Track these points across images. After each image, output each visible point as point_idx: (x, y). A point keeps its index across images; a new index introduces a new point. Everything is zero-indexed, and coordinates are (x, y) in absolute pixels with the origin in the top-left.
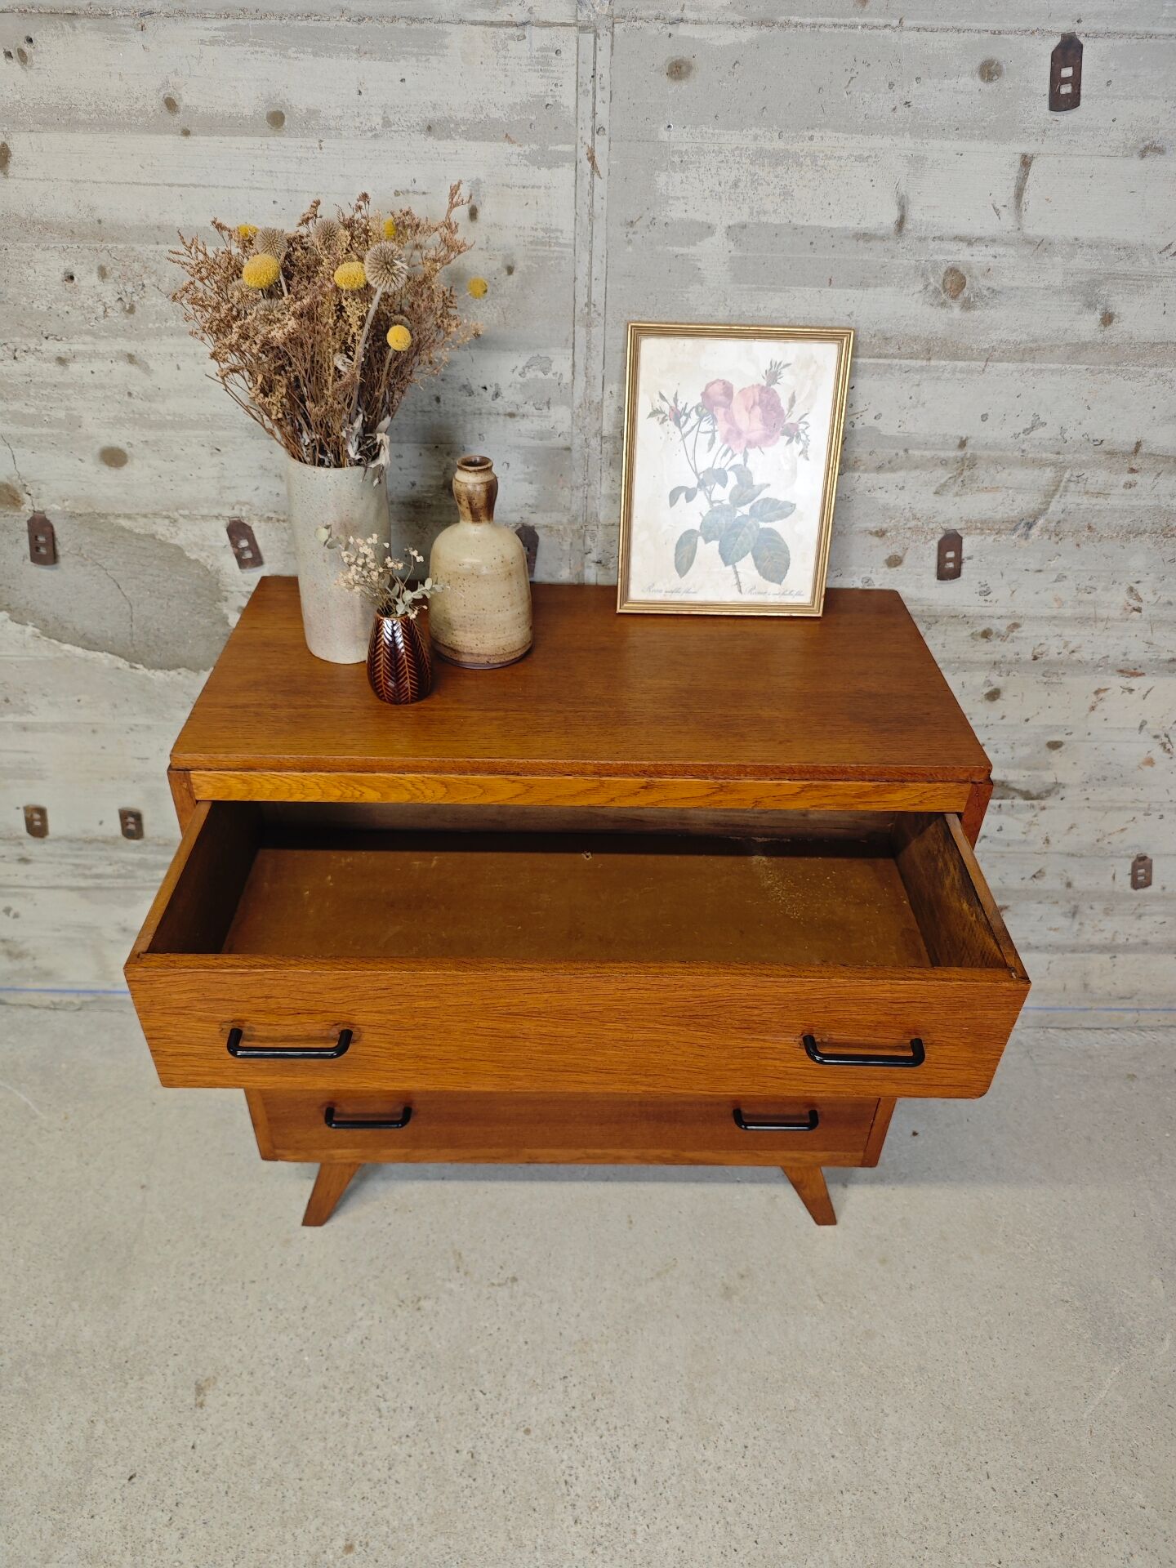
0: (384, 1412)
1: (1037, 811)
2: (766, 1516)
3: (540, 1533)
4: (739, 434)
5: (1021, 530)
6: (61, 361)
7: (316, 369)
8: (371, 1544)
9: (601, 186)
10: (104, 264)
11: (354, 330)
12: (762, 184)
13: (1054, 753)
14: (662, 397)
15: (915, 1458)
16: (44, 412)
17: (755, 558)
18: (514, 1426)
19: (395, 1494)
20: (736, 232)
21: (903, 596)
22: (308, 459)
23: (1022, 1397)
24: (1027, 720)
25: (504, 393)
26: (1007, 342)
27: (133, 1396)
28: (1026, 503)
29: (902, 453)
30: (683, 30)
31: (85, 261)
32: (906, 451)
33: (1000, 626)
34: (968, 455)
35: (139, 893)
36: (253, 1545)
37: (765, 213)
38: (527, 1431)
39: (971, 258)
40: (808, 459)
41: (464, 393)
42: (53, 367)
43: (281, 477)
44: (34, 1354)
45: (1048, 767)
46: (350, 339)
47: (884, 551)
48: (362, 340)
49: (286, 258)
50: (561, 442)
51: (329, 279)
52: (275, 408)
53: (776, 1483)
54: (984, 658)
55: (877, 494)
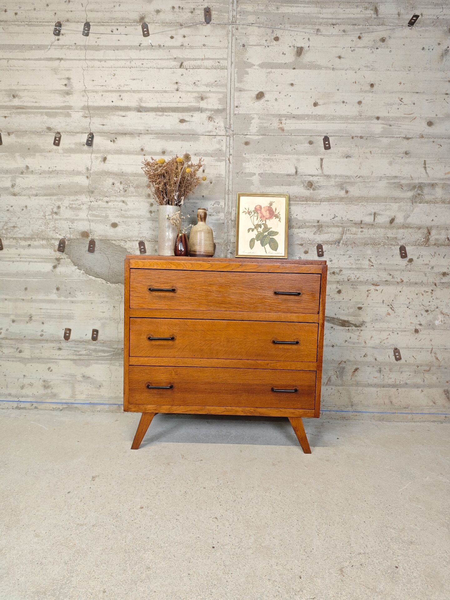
1: (360, 331)
4: (264, 216)
5: (337, 244)
6: (107, 202)
9: (231, 166)
10: (121, 181)
12: (265, 165)
13: (360, 310)
14: (245, 208)
16: (100, 214)
17: (270, 245)
20: (260, 175)
24: (350, 300)
25: (209, 210)
26: (325, 197)
28: (336, 237)
29: (304, 224)
30: (247, 136)
31: (118, 180)
33: (337, 271)
34: (320, 224)
37: (267, 171)
39: (313, 179)
45: (360, 315)
47: (303, 249)
50: (222, 222)
54: (334, 280)
55: (299, 234)
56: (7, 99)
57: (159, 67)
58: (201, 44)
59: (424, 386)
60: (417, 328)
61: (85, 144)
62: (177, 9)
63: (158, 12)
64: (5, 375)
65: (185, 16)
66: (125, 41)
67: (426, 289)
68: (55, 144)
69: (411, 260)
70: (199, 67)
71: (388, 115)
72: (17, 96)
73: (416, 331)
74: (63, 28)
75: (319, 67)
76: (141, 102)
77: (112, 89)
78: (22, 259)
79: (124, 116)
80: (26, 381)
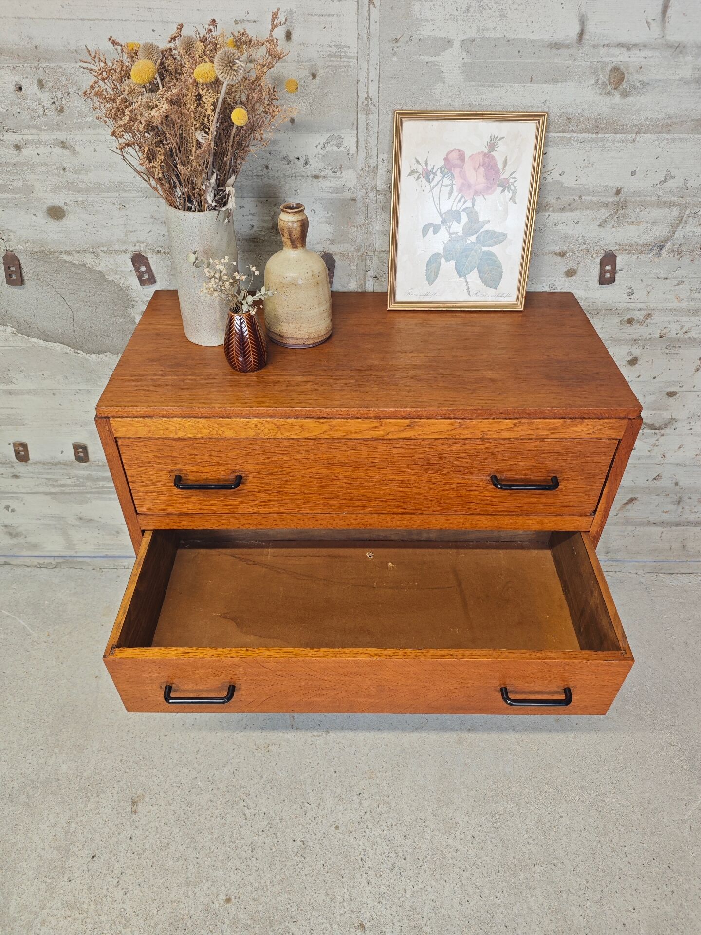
0: (248, 815)
1: (659, 436)
2: (487, 880)
3: (346, 891)
4: (469, 186)
5: (655, 250)
6: (18, 147)
7: (183, 141)
8: (241, 898)
9: (375, 13)
10: (41, 78)
11: (209, 112)
12: (485, 9)
13: (671, 399)
14: (417, 161)
15: (580, 843)
16: (8, 183)
17: (479, 272)
18: (329, 824)
19: (256, 867)
20: (467, 45)
21: (576, 296)
22: (180, 207)
23: (647, 805)
24: (655, 378)
25: (311, 161)
26: (651, 119)
27: (93, 806)
28: (659, 232)
29: (577, 198)
31: (29, 76)
32: (580, 197)
33: (639, 315)
34: (622, 200)
35: (88, 496)
36: (169, 899)
37: (488, 30)
38: (337, 828)
39: (628, 59)
40: (515, 203)
41: (284, 162)
42: (12, 151)
43: (165, 223)
44: (33, 781)
45: (667, 408)
46: (206, 120)
47: (563, 265)
48: (215, 120)
49: (160, 65)
50: (349, 195)
51: (190, 76)
52: (157, 170)
53: (492, 859)
54: (628, 337)
55: (561, 227)
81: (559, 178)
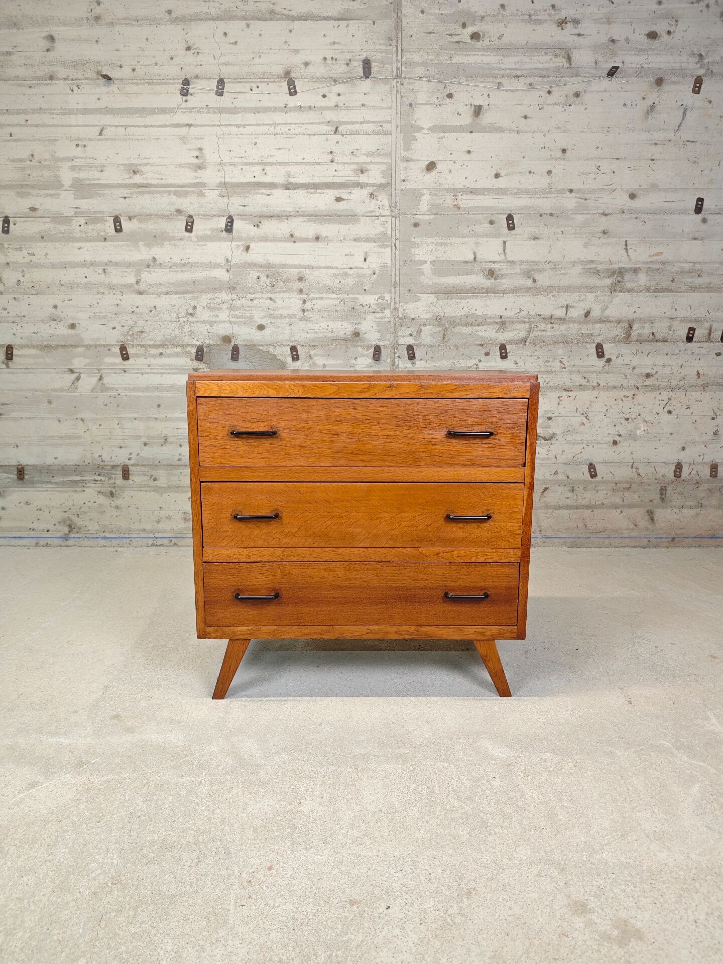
1: (549, 445)
5: (523, 343)
6: (252, 300)
9: (397, 252)
10: (268, 274)
12: (438, 251)
13: (550, 421)
16: (244, 314)
20: (432, 262)
25: (372, 306)
26: (508, 288)
28: (523, 334)
30: (416, 216)
31: (263, 273)
32: (485, 320)
34: (503, 320)
37: (440, 257)
39: (495, 267)
41: (361, 306)
42: (249, 301)
45: (549, 427)
47: (483, 351)
55: (479, 333)
56: (127, 176)
57: (309, 133)
58: (359, 104)
59: (624, 506)
60: (616, 439)
61: (223, 230)
62: (329, 61)
63: (306, 64)
64: (137, 508)
65: (339, 69)
66: (267, 102)
67: (627, 394)
68: (186, 230)
69: (609, 360)
70: (357, 133)
71: (582, 187)
72: (138, 172)
73: (615, 443)
74: (191, 86)
75: (500, 130)
76: (289, 177)
77: (254, 161)
78: (152, 371)
79: (269, 195)
80: (163, 514)
81: (475, 312)
